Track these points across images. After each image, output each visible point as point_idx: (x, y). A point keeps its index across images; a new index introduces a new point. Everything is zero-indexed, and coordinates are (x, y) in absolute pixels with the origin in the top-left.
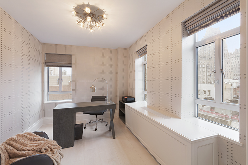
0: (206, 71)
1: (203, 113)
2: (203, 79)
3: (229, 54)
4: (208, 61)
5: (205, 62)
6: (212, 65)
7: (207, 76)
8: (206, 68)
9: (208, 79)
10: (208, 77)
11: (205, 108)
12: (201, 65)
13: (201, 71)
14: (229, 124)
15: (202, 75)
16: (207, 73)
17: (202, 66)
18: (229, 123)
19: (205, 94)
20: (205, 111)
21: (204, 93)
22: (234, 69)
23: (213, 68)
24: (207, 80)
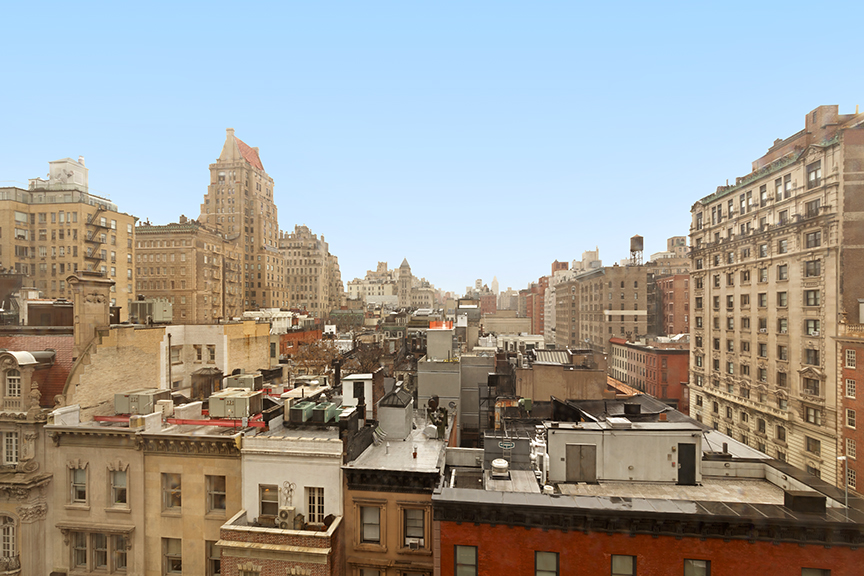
0: (221, 279)
1: (176, 428)
2: (214, 306)
3: (281, 234)
4: (228, 248)
5: (218, 250)
6: (239, 260)
7: (226, 296)
8: (221, 269)
9: (230, 306)
10: (229, 300)
11: (184, 410)
12: (206, 258)
13: (206, 278)
14: (238, 446)
15: (210, 293)
16: (227, 288)
17: (209, 260)
18: (237, 442)
19: (200, 358)
20: (184, 422)
21: (196, 357)
22: (292, 279)
23: (241, 271)
24: (226, 308)
